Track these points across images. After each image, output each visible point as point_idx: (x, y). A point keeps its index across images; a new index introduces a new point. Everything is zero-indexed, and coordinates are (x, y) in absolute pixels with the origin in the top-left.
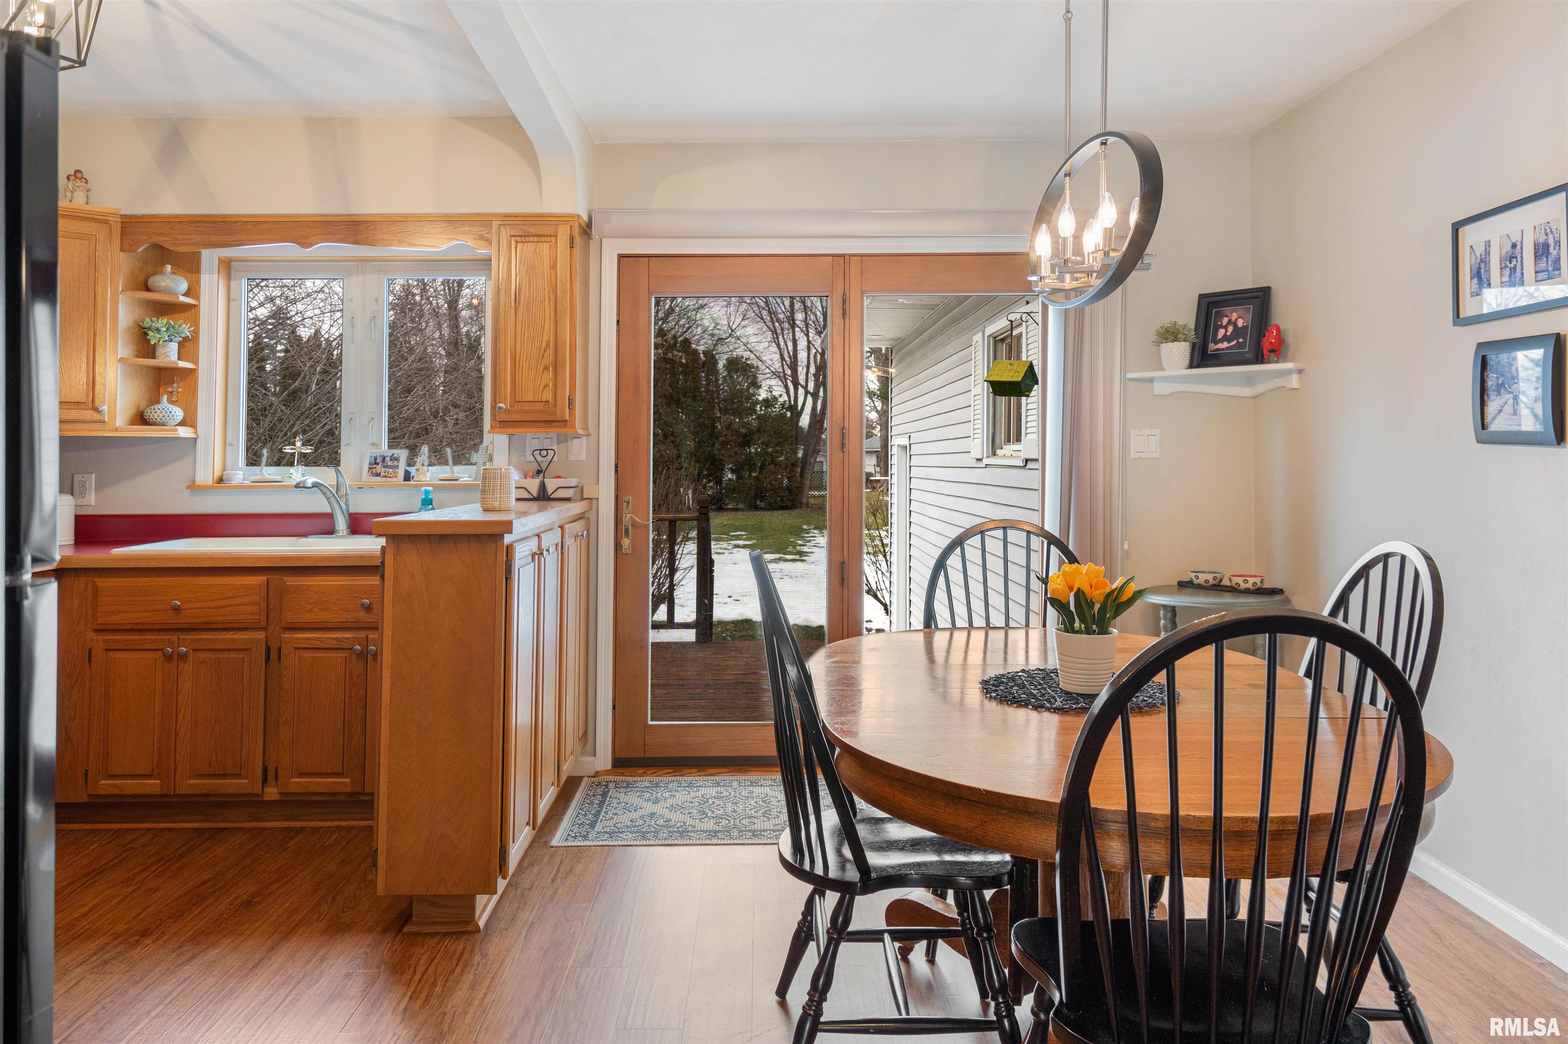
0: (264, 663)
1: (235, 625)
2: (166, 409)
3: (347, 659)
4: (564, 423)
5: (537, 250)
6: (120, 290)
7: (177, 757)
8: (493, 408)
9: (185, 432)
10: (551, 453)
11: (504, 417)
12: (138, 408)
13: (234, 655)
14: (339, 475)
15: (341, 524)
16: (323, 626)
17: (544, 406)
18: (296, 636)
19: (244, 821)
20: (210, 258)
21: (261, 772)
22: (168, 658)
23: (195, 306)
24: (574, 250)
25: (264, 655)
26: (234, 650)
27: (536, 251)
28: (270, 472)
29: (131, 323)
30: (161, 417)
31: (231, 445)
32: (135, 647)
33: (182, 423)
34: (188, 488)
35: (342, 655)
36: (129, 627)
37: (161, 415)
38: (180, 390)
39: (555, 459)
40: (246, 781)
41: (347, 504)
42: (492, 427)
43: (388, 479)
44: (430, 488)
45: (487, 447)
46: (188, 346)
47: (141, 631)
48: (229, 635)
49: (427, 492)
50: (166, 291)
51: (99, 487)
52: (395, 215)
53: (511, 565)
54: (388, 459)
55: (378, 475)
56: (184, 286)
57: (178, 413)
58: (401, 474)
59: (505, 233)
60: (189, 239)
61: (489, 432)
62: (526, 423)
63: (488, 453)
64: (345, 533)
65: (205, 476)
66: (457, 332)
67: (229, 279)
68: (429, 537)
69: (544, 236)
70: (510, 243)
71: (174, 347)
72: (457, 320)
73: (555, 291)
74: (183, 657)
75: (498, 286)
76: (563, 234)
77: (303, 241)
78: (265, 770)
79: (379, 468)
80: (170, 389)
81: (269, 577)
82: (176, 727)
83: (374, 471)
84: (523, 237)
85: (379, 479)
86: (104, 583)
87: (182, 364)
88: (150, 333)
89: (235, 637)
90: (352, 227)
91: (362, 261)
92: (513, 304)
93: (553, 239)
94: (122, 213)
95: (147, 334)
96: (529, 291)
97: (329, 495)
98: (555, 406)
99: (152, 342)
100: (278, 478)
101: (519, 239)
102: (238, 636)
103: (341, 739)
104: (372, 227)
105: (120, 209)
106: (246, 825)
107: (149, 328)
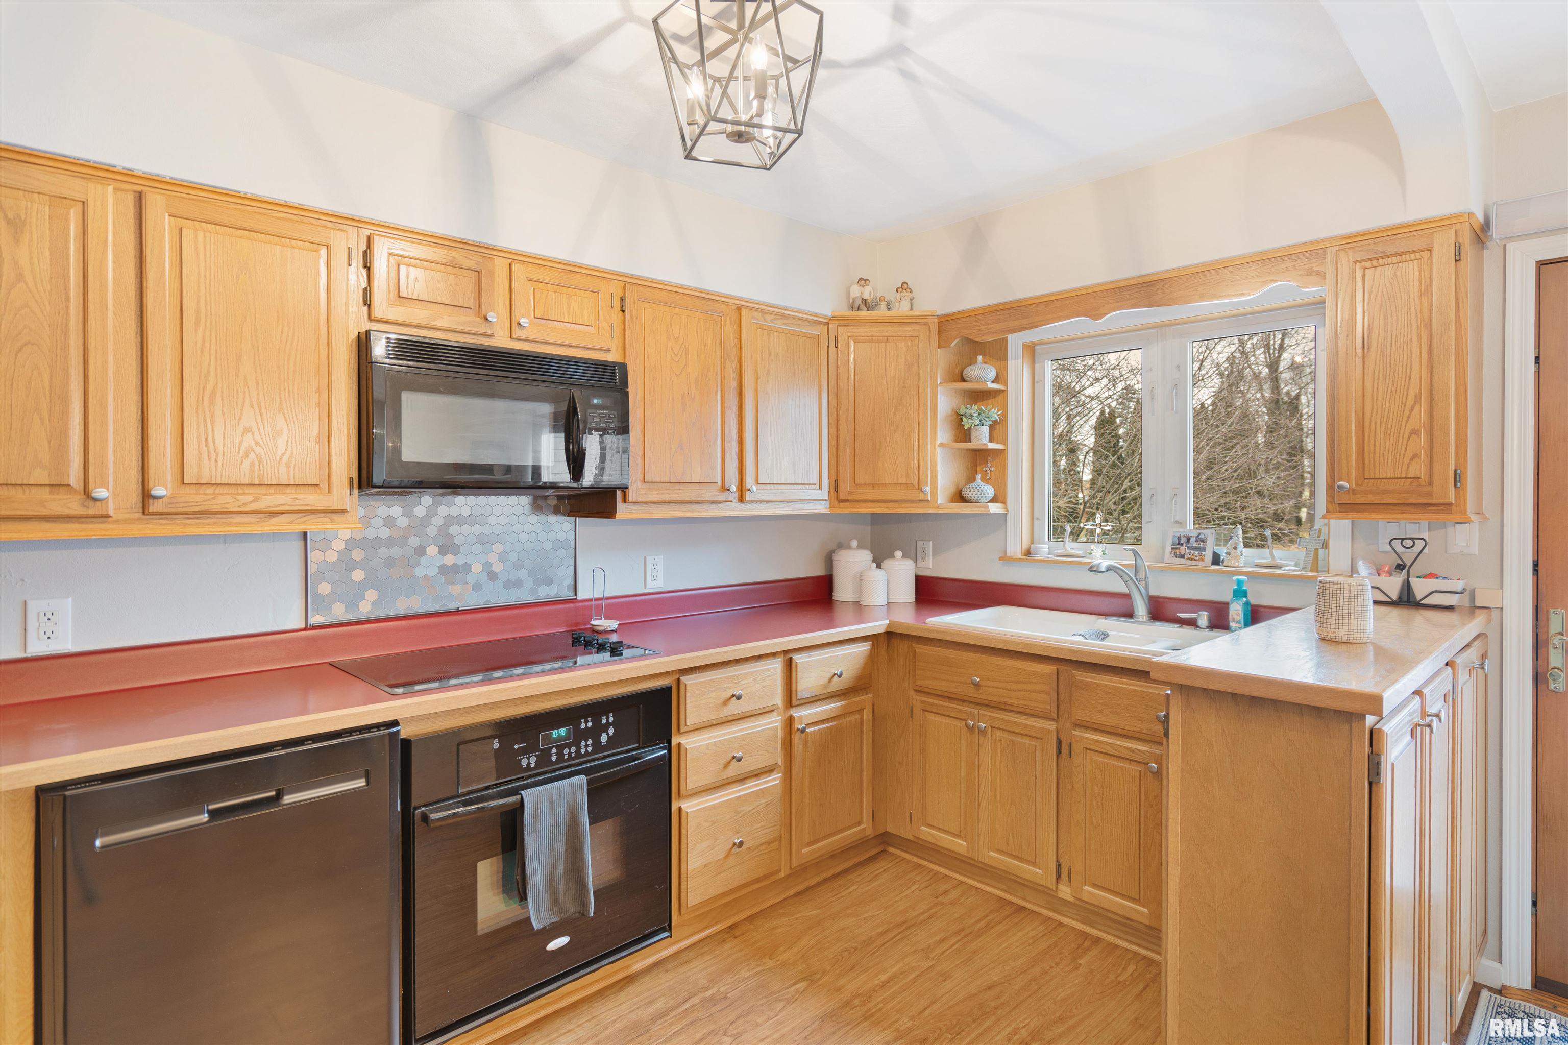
0: (1055, 757)
1: (1028, 711)
2: (979, 488)
3: (1142, 774)
4: (1446, 507)
5: (1398, 273)
6: (939, 382)
7: (980, 826)
8: (1331, 487)
9: (995, 508)
10: (1419, 544)
11: (1345, 499)
12: (957, 486)
13: (1026, 741)
14: (1138, 557)
15: (1141, 609)
16: (1115, 731)
17: (1411, 483)
18: (1087, 735)
19: (1042, 907)
20: (1016, 342)
21: (1054, 868)
22: (971, 729)
23: (1003, 391)
24: (1462, 264)
25: (1055, 747)
26: (1027, 735)
27: (1395, 275)
28: (1071, 547)
29: (950, 412)
30: (974, 495)
31: (1038, 519)
32: (944, 713)
33: (994, 500)
34: (1001, 559)
35: (1139, 768)
36: (939, 693)
37: (975, 493)
38: (992, 469)
39: (1426, 550)
40: (1040, 871)
41: (1147, 589)
42: (1328, 511)
43: (1194, 562)
44: (1244, 578)
45: (1320, 530)
46: (997, 429)
47: (950, 698)
48: (1022, 720)
49: (1239, 583)
50: (978, 380)
51: (936, 552)
52: (1195, 266)
53: (1379, 763)
54: (1193, 540)
55: (1182, 557)
56: (992, 374)
57: (990, 491)
58: (1209, 557)
59: (1346, 260)
60: (990, 329)
61: (1324, 517)
62: (1382, 507)
63: (1322, 537)
64: (1145, 618)
65: (1015, 549)
66: (1278, 392)
67: (1033, 362)
68: (1235, 697)
69: (1409, 252)
70: (1354, 272)
71: (985, 430)
72: (1277, 382)
73: (1429, 326)
74: (983, 732)
75: (1336, 331)
76: (1443, 245)
77: (1094, 313)
78: (1059, 866)
79: (1183, 549)
80: (984, 469)
81: (1058, 667)
82: (978, 797)
83: (1178, 552)
84: (1377, 259)
85: (1183, 561)
86: (920, 649)
87: (992, 446)
88: (964, 419)
89: (1027, 722)
90: (1145, 289)
91: (1161, 326)
92: (1359, 351)
93: (1426, 255)
94: (938, 313)
95: (962, 420)
96: (1386, 331)
97: (1127, 579)
98: (1430, 484)
99: (966, 428)
100: (1080, 553)
101: (1367, 264)
102: (1031, 722)
103: (1137, 860)
104: (1168, 285)
105: (936, 311)
106: (1044, 912)
107: (964, 415)
